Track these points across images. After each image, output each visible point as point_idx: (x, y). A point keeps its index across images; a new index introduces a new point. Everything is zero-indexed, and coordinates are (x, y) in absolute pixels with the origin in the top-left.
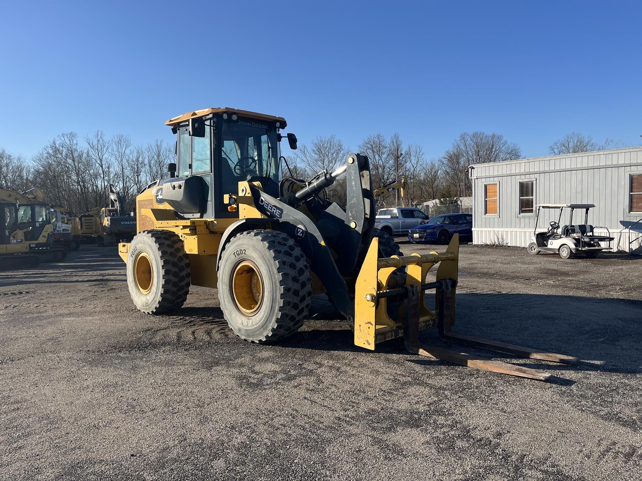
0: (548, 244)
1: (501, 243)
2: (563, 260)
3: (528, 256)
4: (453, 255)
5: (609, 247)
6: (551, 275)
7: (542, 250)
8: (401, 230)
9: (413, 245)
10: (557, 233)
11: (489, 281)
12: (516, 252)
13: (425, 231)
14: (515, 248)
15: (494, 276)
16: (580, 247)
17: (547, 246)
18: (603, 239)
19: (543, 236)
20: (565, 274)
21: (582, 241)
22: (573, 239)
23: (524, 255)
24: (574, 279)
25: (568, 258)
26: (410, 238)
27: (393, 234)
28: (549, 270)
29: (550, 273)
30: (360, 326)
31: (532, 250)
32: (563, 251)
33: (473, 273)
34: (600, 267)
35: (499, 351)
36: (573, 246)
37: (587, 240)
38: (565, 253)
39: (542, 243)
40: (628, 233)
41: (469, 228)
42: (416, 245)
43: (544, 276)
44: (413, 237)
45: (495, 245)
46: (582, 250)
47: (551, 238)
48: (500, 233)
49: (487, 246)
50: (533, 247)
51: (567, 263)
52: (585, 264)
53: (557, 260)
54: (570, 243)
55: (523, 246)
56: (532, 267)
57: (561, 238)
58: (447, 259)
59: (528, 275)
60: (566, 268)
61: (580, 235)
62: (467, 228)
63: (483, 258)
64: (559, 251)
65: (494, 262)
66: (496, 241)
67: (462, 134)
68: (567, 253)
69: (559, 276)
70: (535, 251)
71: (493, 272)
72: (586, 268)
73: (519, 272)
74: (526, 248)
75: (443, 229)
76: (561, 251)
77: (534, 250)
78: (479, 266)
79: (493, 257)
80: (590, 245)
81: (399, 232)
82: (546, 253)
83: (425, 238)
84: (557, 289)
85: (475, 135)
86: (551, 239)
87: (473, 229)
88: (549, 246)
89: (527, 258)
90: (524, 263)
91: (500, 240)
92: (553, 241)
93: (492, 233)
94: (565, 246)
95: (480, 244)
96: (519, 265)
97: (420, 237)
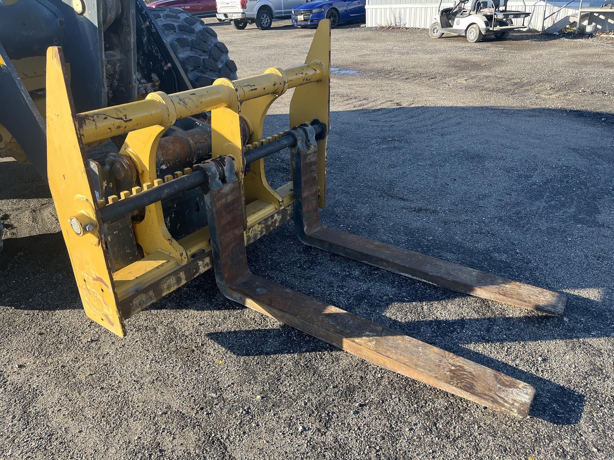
0: (453, 24)
1: (398, 24)
2: (470, 44)
3: (429, 42)
4: (318, 71)
5: (523, 25)
6: (461, 68)
7: (446, 32)
8: (283, 11)
9: (297, 30)
10: (464, 9)
11: (385, 82)
12: (416, 36)
13: (311, 12)
14: (414, 30)
15: (391, 74)
16: (491, 27)
17: (452, 26)
18: (517, 15)
19: (448, 13)
20: (476, 66)
21: (495, 18)
22: (484, 15)
23: (424, 40)
24: (490, 74)
25: (475, 42)
26: (293, 21)
27: (274, 17)
28: (456, 61)
29: (459, 66)
30: (84, 280)
31: (434, 33)
32: (471, 33)
33: (365, 71)
34: (515, 53)
35: (407, 275)
36: (483, 26)
37: (500, 16)
38: (472, 36)
39: (446, 23)
40: (545, 7)
41: (362, 5)
42: (301, 29)
43: (452, 71)
44: (296, 21)
45: (391, 27)
46: (493, 31)
47: (457, 15)
48: (398, 11)
49: (382, 28)
50: (436, 28)
51: (476, 50)
52: (496, 49)
53: (464, 45)
54: (480, 21)
55: (422, 27)
56: (436, 57)
57: (470, 15)
58: (305, 81)
59: (434, 70)
60: (477, 57)
61: (493, 10)
62: (360, 5)
63: (377, 46)
64: (466, 33)
65: (390, 51)
66: (393, 22)
68: (475, 35)
69: (470, 70)
70: (438, 34)
71: (389, 68)
72: (500, 55)
73: (421, 67)
74: (427, 30)
75: (332, 8)
76: (468, 33)
77: (437, 32)
78: (372, 59)
79: (389, 45)
80: (502, 23)
81: (281, 13)
82: (450, 35)
83: (312, 21)
84: (472, 92)
86: (457, 17)
87: (366, 7)
88: (455, 27)
89: (430, 44)
90: (426, 52)
91: (397, 20)
92: (461, 19)
93: (388, 10)
94: (474, 25)
95: (374, 26)
96: (421, 55)
97: (305, 20)
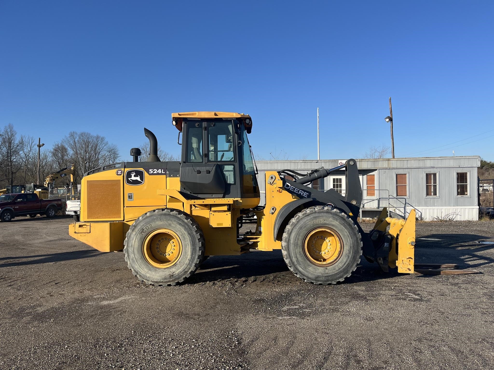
30: (403, 260)
67: (71, 132)
85: (82, 134)
